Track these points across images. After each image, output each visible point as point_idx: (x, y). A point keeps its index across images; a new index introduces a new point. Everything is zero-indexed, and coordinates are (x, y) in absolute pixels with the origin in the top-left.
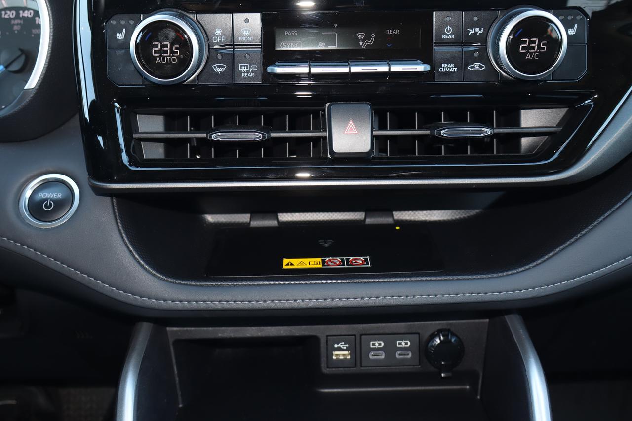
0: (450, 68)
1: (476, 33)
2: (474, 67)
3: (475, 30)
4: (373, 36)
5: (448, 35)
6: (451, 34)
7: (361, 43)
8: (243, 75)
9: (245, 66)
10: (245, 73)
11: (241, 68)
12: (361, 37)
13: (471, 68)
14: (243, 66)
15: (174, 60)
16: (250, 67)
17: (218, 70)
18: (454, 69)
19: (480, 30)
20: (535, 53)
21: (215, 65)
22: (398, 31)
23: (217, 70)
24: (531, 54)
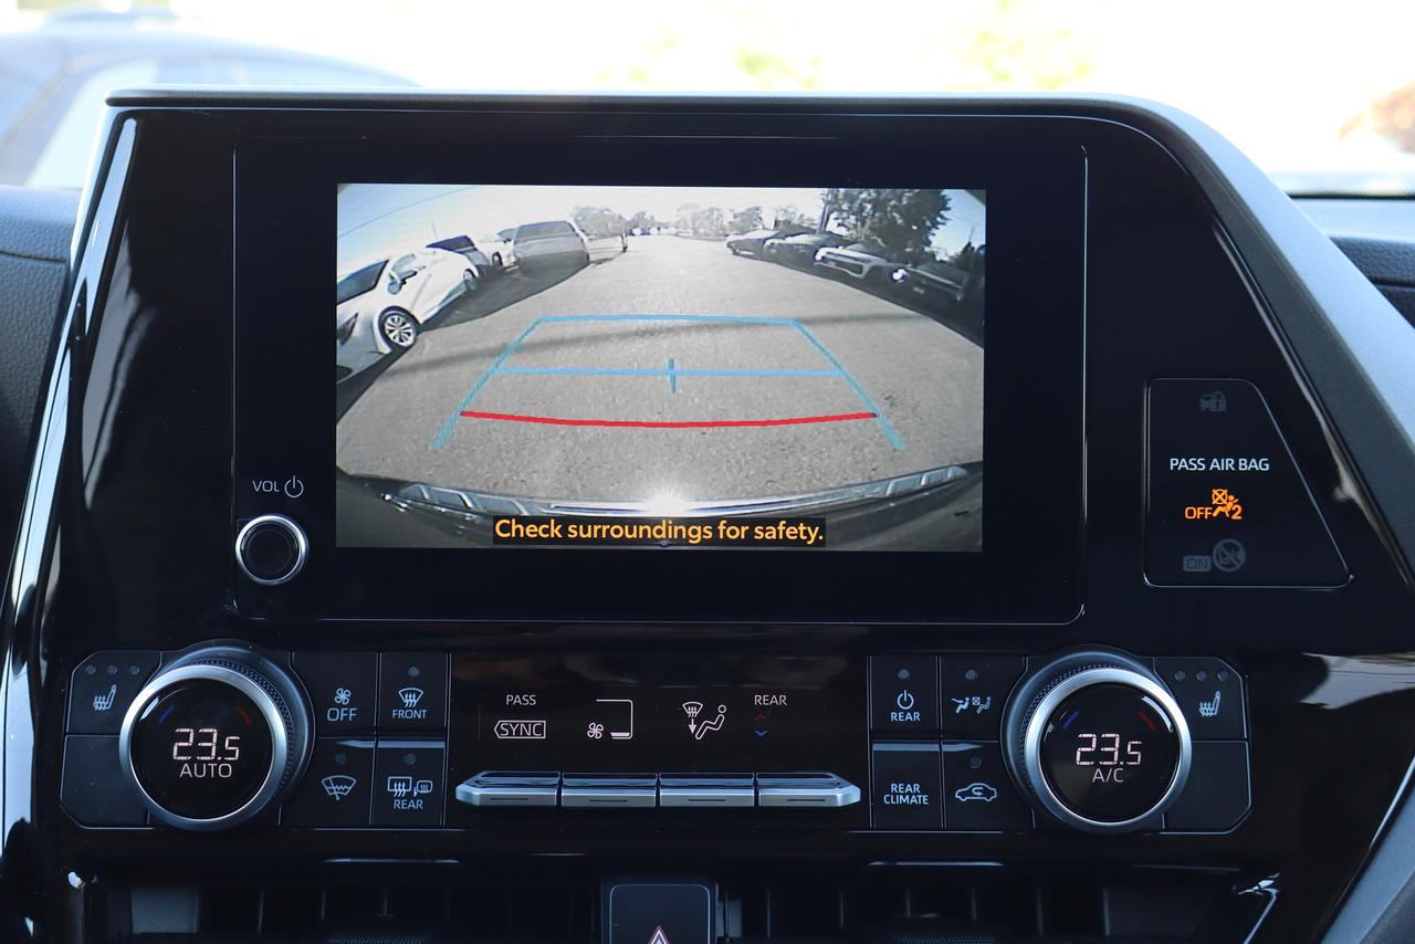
0: (910, 794)
1: (972, 708)
2: (969, 793)
3: (970, 702)
4: (722, 709)
5: (906, 712)
6: (912, 711)
7: (692, 727)
8: (397, 804)
9: (402, 781)
10: (401, 798)
11: (392, 787)
12: (692, 712)
13: (963, 795)
14: (398, 781)
15: (225, 770)
16: (414, 785)
17: (336, 791)
18: (920, 797)
19: (983, 702)
20: (1114, 767)
21: (330, 778)
22: (783, 699)
23: (332, 791)
24: (1105, 769)
